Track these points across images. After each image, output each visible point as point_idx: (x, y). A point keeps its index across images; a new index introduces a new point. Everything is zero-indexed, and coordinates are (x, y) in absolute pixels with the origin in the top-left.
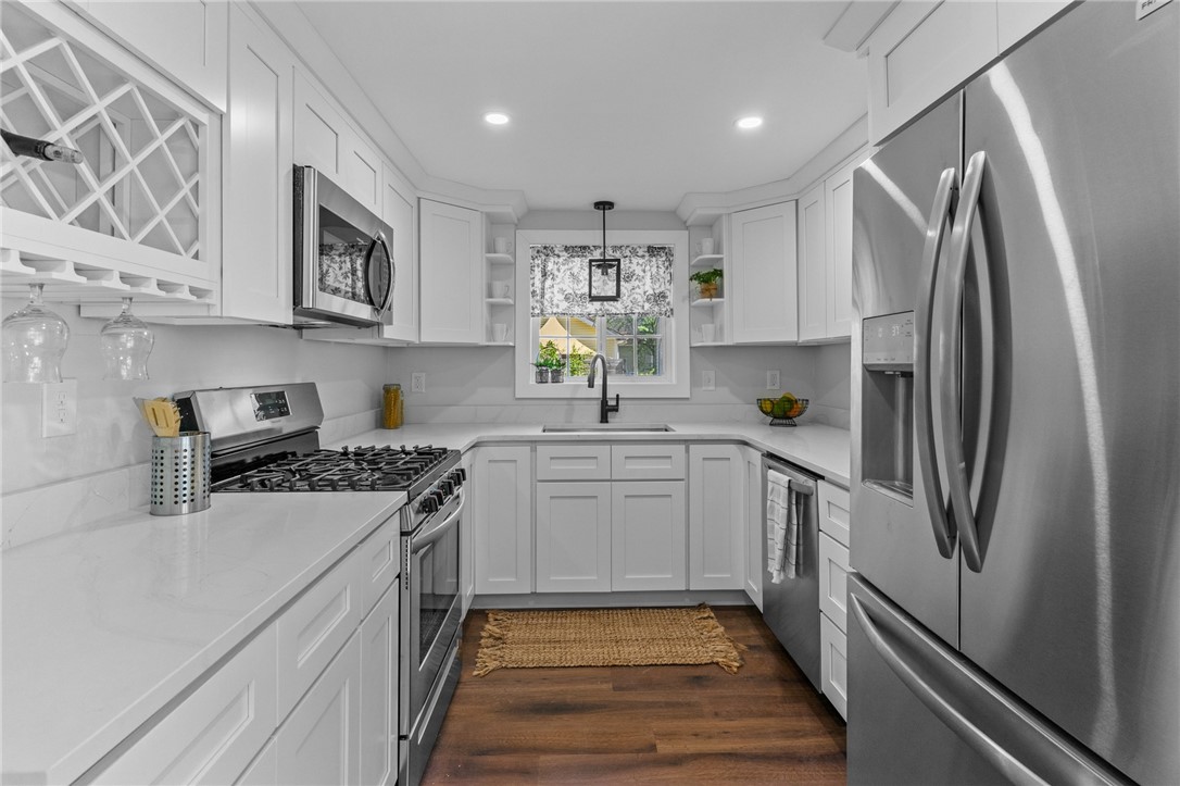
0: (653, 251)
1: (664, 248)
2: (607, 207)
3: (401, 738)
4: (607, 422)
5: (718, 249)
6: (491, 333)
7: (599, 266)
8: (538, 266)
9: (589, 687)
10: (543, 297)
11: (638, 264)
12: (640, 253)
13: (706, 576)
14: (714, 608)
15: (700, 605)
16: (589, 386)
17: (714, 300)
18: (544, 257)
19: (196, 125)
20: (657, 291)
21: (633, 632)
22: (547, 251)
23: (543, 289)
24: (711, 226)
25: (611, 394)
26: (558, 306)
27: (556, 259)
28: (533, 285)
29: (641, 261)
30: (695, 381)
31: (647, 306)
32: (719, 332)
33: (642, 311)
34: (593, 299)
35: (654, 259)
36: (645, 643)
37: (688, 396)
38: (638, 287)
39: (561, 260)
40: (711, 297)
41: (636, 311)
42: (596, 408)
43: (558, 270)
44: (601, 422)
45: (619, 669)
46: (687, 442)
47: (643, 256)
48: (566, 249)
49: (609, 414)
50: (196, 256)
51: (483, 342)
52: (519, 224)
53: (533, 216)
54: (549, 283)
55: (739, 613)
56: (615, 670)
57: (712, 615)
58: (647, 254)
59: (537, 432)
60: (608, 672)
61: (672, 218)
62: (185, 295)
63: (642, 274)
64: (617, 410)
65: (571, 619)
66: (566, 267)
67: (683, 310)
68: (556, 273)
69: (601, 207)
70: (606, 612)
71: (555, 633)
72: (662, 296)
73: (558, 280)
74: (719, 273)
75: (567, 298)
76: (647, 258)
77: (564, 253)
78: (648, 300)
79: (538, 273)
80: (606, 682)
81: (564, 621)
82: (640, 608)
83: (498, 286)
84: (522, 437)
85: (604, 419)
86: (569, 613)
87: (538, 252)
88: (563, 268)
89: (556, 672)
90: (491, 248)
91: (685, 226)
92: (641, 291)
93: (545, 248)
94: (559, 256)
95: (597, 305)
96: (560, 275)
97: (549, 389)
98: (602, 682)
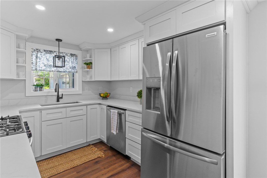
0: (72, 55)
1: (75, 55)
2: (60, 41)
4: (59, 102)
5: (91, 57)
6: (18, 75)
7: (57, 57)
8: (34, 55)
9: (69, 175)
10: (36, 64)
11: (68, 58)
12: (68, 55)
13: (91, 137)
14: (93, 144)
15: (89, 145)
16: (55, 92)
17: (90, 69)
18: (36, 52)
20: (73, 66)
21: (75, 157)
22: (38, 50)
23: (37, 62)
24: (87, 51)
25: (60, 94)
26: (42, 68)
27: (41, 53)
28: (32, 60)
29: (69, 57)
30: (83, 90)
31: (70, 70)
32: (91, 77)
33: (69, 71)
34: (56, 67)
35: (72, 57)
36: (79, 158)
37: (81, 93)
38: (68, 64)
39: (43, 54)
40: (89, 69)
41: (67, 71)
42: (56, 98)
43: (42, 57)
44: (57, 102)
45: (76, 168)
46: (87, 105)
47: (69, 56)
48: (45, 51)
49: (60, 99)
51: (15, 78)
53: (33, 39)
54: (38, 60)
55: (98, 144)
56: (75, 168)
57: (93, 146)
58: (70, 56)
59: (40, 107)
60: (73, 169)
61: (78, 47)
63: (69, 61)
64: (62, 98)
65: (54, 160)
66: (45, 56)
67: (80, 71)
68: (41, 58)
69: (58, 40)
70: (64, 154)
71: (51, 165)
72: (75, 67)
73: (42, 60)
74: (91, 63)
75: (45, 66)
76: (70, 57)
77: (44, 52)
78: (70, 68)
79: (34, 57)
80: (74, 172)
81: (52, 161)
82: (74, 150)
83: (20, 60)
84: (37, 108)
85: (58, 101)
86: (53, 158)
87: (34, 50)
88: (43, 56)
89: (57, 176)
90: (18, 47)
91: (81, 50)
92: (69, 65)
93: (37, 49)
94: (42, 53)
95: (55, 68)
96: (42, 58)
98: (73, 173)
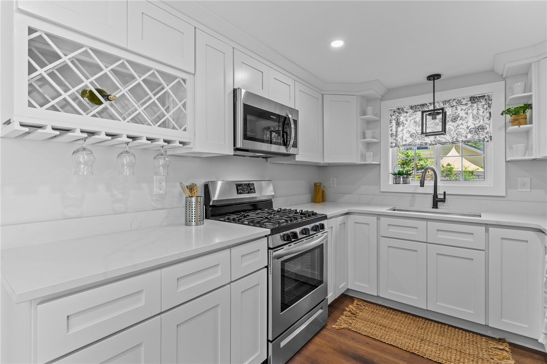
0: (473, 99)
1: (484, 96)
2: (436, 77)
3: (268, 341)
4: (437, 208)
5: (528, 88)
6: (363, 156)
7: (429, 114)
8: (394, 120)
9: (391, 358)
10: (396, 136)
11: (462, 109)
12: (464, 102)
13: (503, 320)
14: (511, 344)
15: (500, 339)
16: (421, 186)
17: (521, 126)
18: (397, 114)
19: (184, 81)
20: (477, 126)
21: (437, 338)
22: (400, 110)
23: (397, 132)
25: (440, 192)
26: (406, 141)
27: (405, 114)
28: (391, 130)
29: (464, 107)
30: (509, 184)
31: (469, 136)
32: (528, 148)
33: (464, 139)
34: (427, 135)
35: (475, 105)
36: (442, 348)
37: (504, 195)
38: (462, 124)
39: (408, 115)
40: (520, 124)
41: (460, 139)
42: (430, 199)
43: (407, 120)
44: (433, 208)
45: (415, 357)
46: (487, 225)
47: (466, 104)
48: (411, 107)
49: (438, 203)
50: (185, 130)
51: (359, 162)
52: (383, 98)
53: (390, 93)
54: (400, 129)
56: (412, 355)
57: (507, 349)
58: (470, 102)
59: (384, 210)
60: (407, 355)
61: (491, 74)
62: (177, 144)
63: (465, 115)
64: (444, 201)
65: (401, 317)
66: (412, 118)
67: (499, 138)
68: (405, 122)
69: (432, 78)
70: (424, 320)
71: (386, 322)
72: (482, 128)
73: (406, 126)
74: (529, 106)
75: (411, 136)
76: (469, 105)
77: (410, 110)
78: (470, 132)
79: (394, 122)
80: (403, 360)
81: (394, 317)
82: (449, 326)
83: (369, 133)
85: (435, 206)
86: (399, 313)
87: (394, 112)
88: (409, 119)
89: (375, 342)
90: (364, 113)
91: (503, 78)
92: (465, 126)
93: (398, 109)
94: (407, 112)
95: (432, 138)
96: (408, 123)
97: (401, 188)
98: (400, 359)
